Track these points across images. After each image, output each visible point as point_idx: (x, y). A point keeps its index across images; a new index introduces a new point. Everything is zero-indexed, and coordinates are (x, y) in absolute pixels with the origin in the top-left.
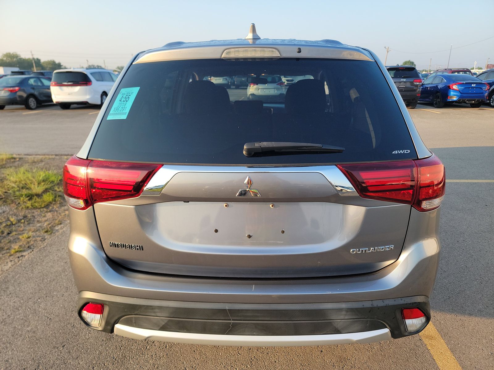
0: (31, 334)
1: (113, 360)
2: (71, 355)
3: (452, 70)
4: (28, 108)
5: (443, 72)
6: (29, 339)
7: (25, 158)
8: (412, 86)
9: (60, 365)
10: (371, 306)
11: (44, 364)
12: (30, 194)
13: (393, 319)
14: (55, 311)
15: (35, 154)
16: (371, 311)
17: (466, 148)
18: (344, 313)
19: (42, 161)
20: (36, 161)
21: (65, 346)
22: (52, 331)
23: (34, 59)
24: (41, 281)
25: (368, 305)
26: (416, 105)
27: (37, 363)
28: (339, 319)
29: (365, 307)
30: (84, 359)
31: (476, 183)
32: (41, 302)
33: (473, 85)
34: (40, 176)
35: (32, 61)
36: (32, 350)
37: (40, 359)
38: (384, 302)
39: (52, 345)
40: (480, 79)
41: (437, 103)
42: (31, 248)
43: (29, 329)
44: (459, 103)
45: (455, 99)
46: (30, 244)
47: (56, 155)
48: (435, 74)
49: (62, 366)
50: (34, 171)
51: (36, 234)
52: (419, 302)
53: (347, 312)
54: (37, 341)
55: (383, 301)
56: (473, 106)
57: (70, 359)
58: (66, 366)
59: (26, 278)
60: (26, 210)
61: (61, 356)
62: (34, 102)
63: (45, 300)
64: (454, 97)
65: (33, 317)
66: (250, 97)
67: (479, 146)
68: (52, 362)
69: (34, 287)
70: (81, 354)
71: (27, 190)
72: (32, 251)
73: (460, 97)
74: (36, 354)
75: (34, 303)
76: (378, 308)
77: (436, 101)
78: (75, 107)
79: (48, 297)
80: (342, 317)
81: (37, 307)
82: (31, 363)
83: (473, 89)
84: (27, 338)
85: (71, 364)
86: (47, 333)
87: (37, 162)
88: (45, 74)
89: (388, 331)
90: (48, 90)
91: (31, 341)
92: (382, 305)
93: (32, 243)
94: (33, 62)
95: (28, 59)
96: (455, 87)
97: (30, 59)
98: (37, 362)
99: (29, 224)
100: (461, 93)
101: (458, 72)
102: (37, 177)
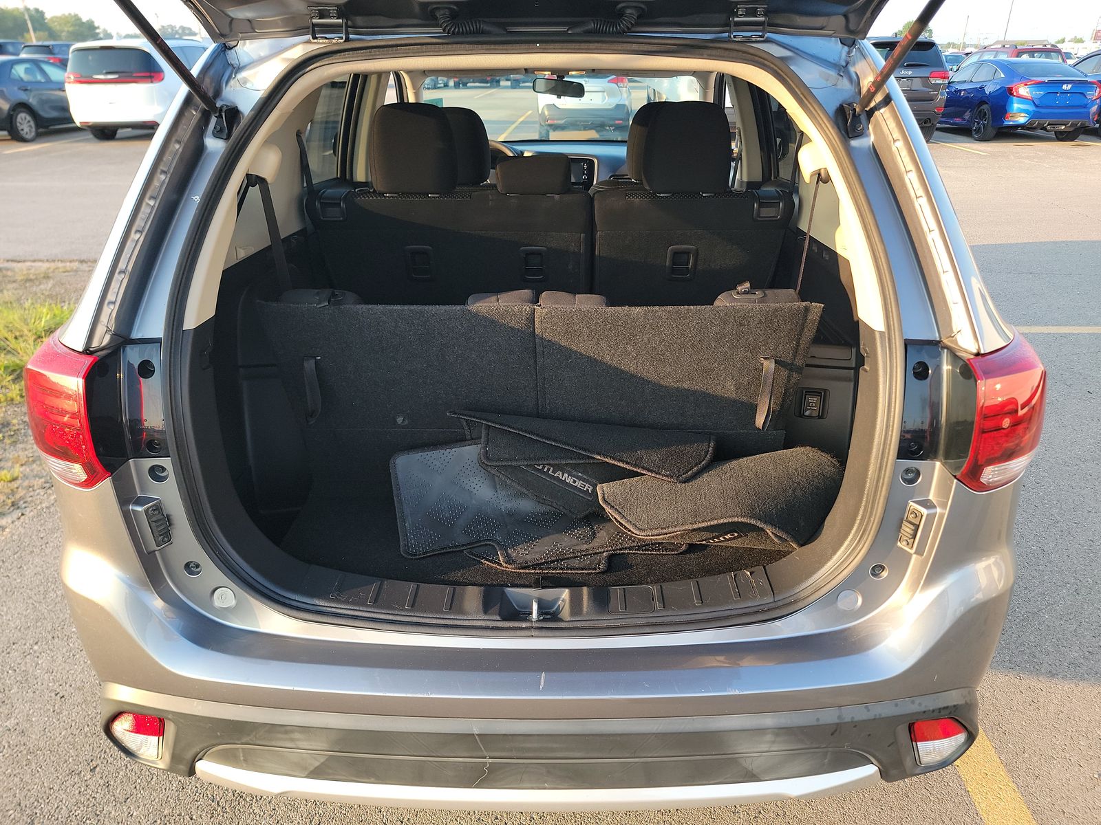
0: (15, 738)
1: (213, 804)
2: (111, 793)
3: (1018, 47)
4: (16, 137)
5: (997, 52)
6: (9, 750)
7: (7, 269)
8: (926, 87)
9: (84, 820)
10: (837, 721)
11: (47, 817)
12: (17, 365)
13: (889, 746)
14: (75, 676)
15: (32, 258)
16: (836, 730)
17: (1045, 243)
18: (769, 737)
19: (47, 277)
20: (32, 277)
21: (98, 769)
22: (66, 729)
23: (28, 10)
24: (42, 597)
25: (828, 717)
26: (932, 133)
27: (29, 816)
28: (756, 752)
29: (821, 722)
30: (142, 804)
31: (1065, 335)
32: (41, 653)
33: (1064, 87)
34: (40, 319)
35: (22, 14)
36: (17, 780)
37: (36, 803)
38: (868, 711)
39: (65, 765)
40: (1082, 72)
41: (980, 128)
42: (18, 508)
43: (10, 723)
44: (1029, 129)
45: (1022, 119)
46: (17, 496)
47: (82, 262)
48: (978, 56)
49: (88, 821)
50: (27, 305)
51: (32, 470)
52: (955, 706)
53: (777, 735)
54: (29, 757)
55: (866, 707)
56: (1060, 137)
57: (107, 803)
58: (99, 821)
59: (5, 589)
60: (9, 407)
61: (88, 796)
62: (29, 122)
63: (51, 647)
64: (1019, 114)
65: (20, 693)
66: (546, 113)
67: (1075, 238)
68: (64, 811)
69: (24, 613)
70: (133, 791)
71: (9, 357)
72: (23, 514)
73: (1034, 115)
74: (25, 791)
75: (25, 655)
76: (855, 724)
77: (978, 124)
78: (128, 135)
79: (56, 640)
80: (764, 747)
81: (31, 665)
82: (12, 816)
83: (1065, 95)
84: (4, 747)
85: (112, 816)
86: (54, 734)
87: (36, 279)
88: (56, 51)
89: (875, 772)
90: (61, 93)
91: (15, 755)
92: (865, 717)
93: (21, 493)
94: (27, 17)
95: (13, 10)
96: (1024, 91)
97: (18, 9)
98: (28, 811)
99: (14, 443)
100: (1037, 106)
101: (1031, 52)
102: (33, 321)
